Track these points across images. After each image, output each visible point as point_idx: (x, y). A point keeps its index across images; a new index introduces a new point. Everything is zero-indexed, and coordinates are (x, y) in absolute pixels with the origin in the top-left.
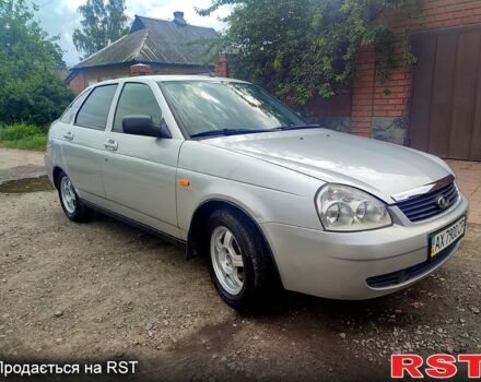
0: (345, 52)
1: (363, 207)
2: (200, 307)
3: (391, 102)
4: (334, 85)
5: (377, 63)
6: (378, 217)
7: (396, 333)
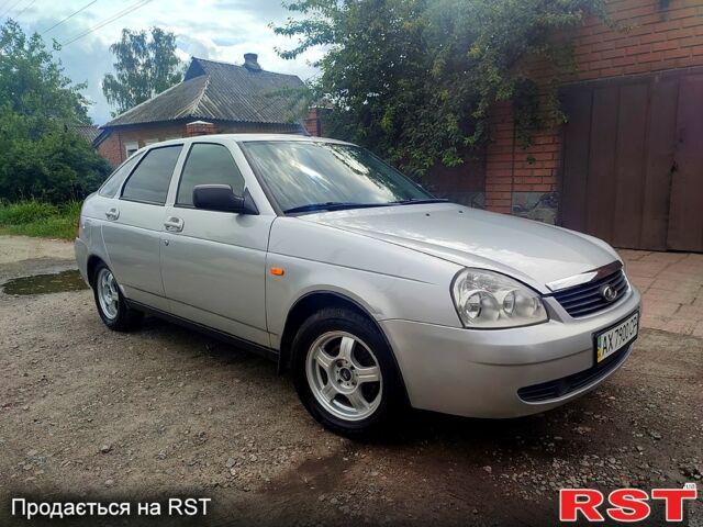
0: (475, 108)
1: (511, 299)
2: (298, 438)
3: (537, 173)
4: (462, 150)
5: (516, 122)
6: (530, 311)
7: (556, 465)
